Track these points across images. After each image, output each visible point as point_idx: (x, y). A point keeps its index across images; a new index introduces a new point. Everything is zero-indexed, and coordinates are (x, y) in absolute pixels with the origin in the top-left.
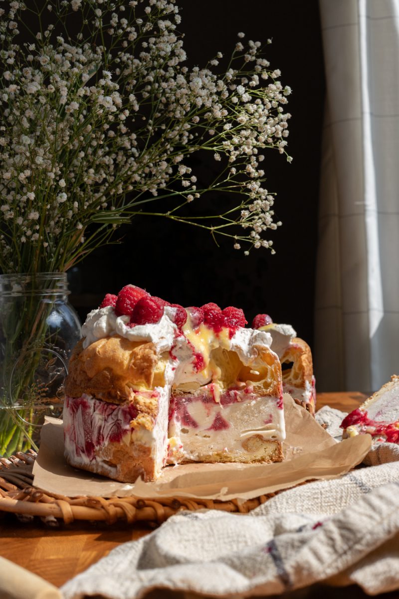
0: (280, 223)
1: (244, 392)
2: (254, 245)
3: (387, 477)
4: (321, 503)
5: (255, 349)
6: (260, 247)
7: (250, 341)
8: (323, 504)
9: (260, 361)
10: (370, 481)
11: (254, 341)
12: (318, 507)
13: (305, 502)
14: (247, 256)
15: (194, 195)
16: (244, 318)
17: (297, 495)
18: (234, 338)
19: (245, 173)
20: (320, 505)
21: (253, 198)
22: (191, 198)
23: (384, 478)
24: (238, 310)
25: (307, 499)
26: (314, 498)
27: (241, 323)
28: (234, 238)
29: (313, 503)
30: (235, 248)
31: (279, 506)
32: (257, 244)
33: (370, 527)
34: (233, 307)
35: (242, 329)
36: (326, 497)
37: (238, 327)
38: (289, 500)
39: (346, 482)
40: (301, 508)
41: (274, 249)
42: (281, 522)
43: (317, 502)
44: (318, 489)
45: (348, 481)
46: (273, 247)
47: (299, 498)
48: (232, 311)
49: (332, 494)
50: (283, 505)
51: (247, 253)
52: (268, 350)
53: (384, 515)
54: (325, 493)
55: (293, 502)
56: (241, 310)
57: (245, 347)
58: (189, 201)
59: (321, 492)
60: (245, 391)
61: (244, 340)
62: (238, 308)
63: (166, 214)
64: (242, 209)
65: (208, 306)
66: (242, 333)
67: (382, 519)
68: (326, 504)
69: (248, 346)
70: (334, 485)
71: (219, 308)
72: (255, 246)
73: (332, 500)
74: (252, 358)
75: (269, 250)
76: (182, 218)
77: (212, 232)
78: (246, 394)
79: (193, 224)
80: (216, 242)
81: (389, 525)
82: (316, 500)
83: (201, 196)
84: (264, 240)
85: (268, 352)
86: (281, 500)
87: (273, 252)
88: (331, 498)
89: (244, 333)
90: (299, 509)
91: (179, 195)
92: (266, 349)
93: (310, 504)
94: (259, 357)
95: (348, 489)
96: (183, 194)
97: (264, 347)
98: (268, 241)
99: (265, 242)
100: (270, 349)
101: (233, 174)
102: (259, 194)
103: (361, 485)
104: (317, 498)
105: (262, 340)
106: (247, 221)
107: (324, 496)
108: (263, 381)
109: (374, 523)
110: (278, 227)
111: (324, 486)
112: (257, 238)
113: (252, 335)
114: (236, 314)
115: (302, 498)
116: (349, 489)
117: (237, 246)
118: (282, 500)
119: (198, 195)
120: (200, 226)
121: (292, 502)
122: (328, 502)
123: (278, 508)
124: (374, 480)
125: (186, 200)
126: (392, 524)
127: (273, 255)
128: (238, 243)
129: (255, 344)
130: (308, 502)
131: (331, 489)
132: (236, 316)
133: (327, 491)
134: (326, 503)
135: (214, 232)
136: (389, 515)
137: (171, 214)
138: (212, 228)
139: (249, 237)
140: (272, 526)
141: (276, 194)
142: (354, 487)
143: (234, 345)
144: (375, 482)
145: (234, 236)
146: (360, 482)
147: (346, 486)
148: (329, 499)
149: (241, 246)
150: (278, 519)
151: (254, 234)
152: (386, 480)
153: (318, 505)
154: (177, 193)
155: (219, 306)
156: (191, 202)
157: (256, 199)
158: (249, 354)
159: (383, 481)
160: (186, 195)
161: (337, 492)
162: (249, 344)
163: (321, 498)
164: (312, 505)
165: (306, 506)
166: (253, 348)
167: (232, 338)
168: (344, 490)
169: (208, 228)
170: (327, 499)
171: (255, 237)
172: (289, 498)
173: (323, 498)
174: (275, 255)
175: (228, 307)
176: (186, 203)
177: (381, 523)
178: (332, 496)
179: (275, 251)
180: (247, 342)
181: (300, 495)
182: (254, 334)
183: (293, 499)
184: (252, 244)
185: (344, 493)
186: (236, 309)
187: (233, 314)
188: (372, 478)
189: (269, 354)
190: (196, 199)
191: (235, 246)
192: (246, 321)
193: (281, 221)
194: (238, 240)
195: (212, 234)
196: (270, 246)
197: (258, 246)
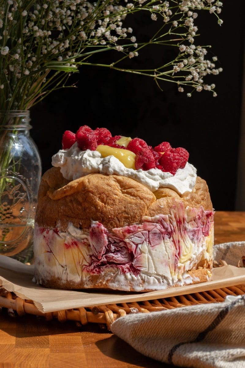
0: (221, 69)
6: (202, 91)
14: (189, 97)
19: (185, 26)
22: (132, 54)
28: (177, 84)
30: (179, 91)
32: (199, 88)
41: (215, 91)
46: (215, 90)
51: (189, 95)
58: (130, 57)
63: (110, 66)
72: (197, 90)
75: (211, 93)
77: (155, 78)
80: (159, 87)
84: (207, 84)
87: (215, 95)
98: (210, 85)
99: (208, 86)
101: (175, 27)
110: (220, 72)
112: (199, 83)
117: (182, 90)
119: (137, 54)
127: (214, 97)
128: (181, 87)
135: (157, 79)
138: (155, 76)
139: (192, 82)
145: (177, 81)
151: (196, 79)
169: (151, 75)
174: (216, 97)
179: (217, 93)
184: (194, 88)
191: (179, 89)
193: (222, 67)
194: (180, 84)
195: (155, 80)
196: (212, 89)
197: (200, 90)
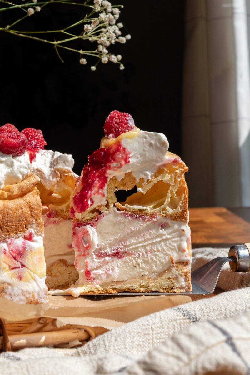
0: (129, 37)
1: (46, 217)
2: (101, 60)
3: (224, 310)
4: (152, 339)
5: (57, 171)
6: (108, 62)
7: (51, 163)
8: (155, 341)
9: (62, 184)
10: (204, 316)
11: (55, 163)
12: (149, 343)
13: (135, 339)
14: (93, 71)
15: (34, 9)
16: (43, 139)
17: (126, 332)
18: (35, 161)
20: (152, 341)
21: (97, 11)
22: (31, 11)
23: (221, 312)
24: (37, 131)
25: (138, 335)
26: (145, 334)
27: (41, 145)
28: (79, 53)
29: (144, 340)
30: (81, 63)
31: (107, 344)
32: (105, 59)
33: (176, 368)
34: (31, 128)
35: (42, 151)
36: (158, 333)
37: (38, 149)
38: (118, 337)
39: (179, 318)
40: (131, 344)
41: (122, 64)
42: (103, 364)
43: (148, 338)
44: (148, 325)
45: (180, 316)
46: (122, 61)
47: (129, 335)
48: (31, 133)
49: (164, 330)
50: (111, 343)
51: (93, 68)
52: (71, 172)
53: (192, 356)
54: (156, 329)
55: (123, 339)
56: (40, 131)
57: (47, 171)
58: (29, 15)
59: (152, 328)
60: (48, 215)
61: (45, 163)
62: (37, 129)
63: (5, 29)
64: (85, 23)
65: (6, 128)
66: (42, 155)
67: (190, 360)
68: (158, 341)
69: (50, 169)
70: (166, 321)
71: (17, 129)
72: (103, 61)
73: (164, 337)
74: (54, 182)
75: (118, 65)
76: (22, 32)
77: (55, 47)
78: (48, 219)
79: (35, 38)
80: (60, 57)
81: (196, 367)
82: (147, 336)
83: (42, 9)
84: (112, 54)
85: (70, 174)
86: (109, 339)
87: (122, 67)
88: (163, 335)
89: (44, 155)
90: (129, 345)
91: (18, 8)
92: (68, 172)
93: (140, 340)
94: (62, 180)
95: (180, 325)
96: (22, 7)
97: (66, 170)
98: (116, 55)
99: (113, 56)
100: (72, 172)
102: (104, 7)
103: (194, 320)
104: (148, 334)
105: (64, 162)
106: (94, 35)
107: (155, 332)
108: (65, 205)
109: (181, 364)
110: (127, 41)
111: (154, 322)
112: (104, 53)
113: (52, 157)
114: (35, 135)
115: (132, 334)
116: (182, 325)
117: (84, 61)
118: (111, 338)
119: (39, 9)
120: (43, 40)
121: (120, 339)
122: (160, 338)
123: (106, 347)
124: (209, 314)
125: (27, 13)
126: (200, 366)
127: (121, 70)
128: (84, 58)
129: (57, 167)
130: (138, 338)
131: (163, 325)
132: (36, 137)
133: (158, 327)
134: (158, 339)
135: (57, 47)
136: (198, 356)
137: (10, 29)
138: (55, 43)
139: (96, 51)
140: (94, 367)
141: (122, 6)
142: (187, 322)
143: (35, 168)
144: (209, 316)
145: (80, 50)
146: (194, 317)
147: (179, 321)
148: (161, 336)
149: (87, 61)
150: (101, 360)
151: (101, 48)
152: (222, 314)
153: (149, 342)
154: (17, 6)
155: (16, 127)
156: (31, 15)
157: (100, 12)
158: (51, 177)
159: (219, 315)
160: (27, 8)
161: (169, 328)
162: (51, 167)
163: (153, 334)
164: (143, 342)
165: (136, 343)
166: (55, 171)
167: (33, 162)
168: (176, 325)
169: (51, 42)
170: (159, 335)
171: (103, 51)
172: (117, 336)
173: (154, 334)
174: (124, 70)
175: (26, 128)
176: (27, 16)
177: (188, 364)
178: (164, 332)
179: (124, 66)
180: (48, 164)
181: (129, 332)
182: (55, 157)
183: (122, 336)
184: (99, 59)
185: (177, 329)
186: (34, 130)
187: (32, 136)
188: (207, 312)
189: (71, 176)
190: (36, 13)
191: (81, 61)
192: (45, 142)
193: (130, 34)
194: (83, 54)
195: (55, 49)
196: (118, 61)
197: (106, 61)
